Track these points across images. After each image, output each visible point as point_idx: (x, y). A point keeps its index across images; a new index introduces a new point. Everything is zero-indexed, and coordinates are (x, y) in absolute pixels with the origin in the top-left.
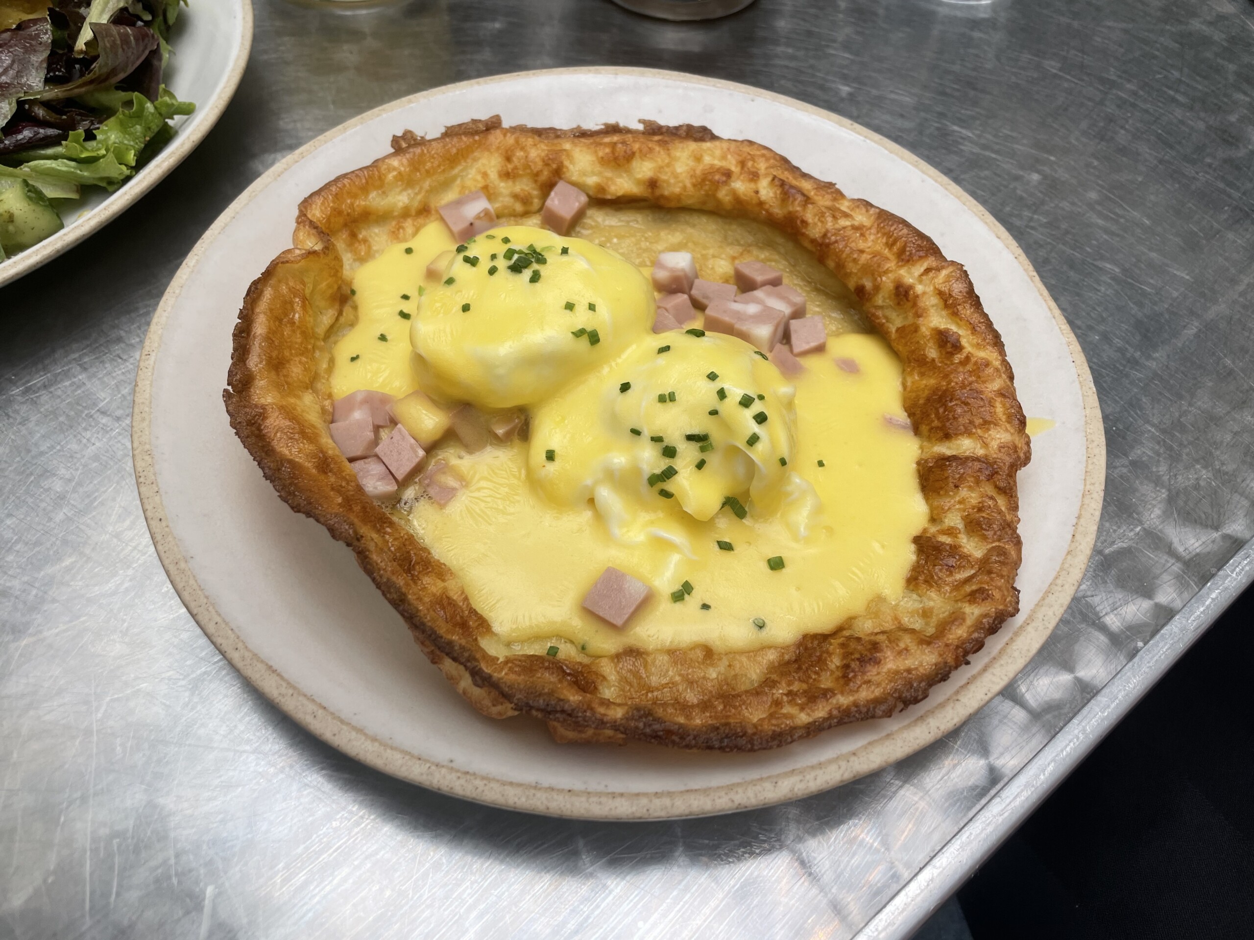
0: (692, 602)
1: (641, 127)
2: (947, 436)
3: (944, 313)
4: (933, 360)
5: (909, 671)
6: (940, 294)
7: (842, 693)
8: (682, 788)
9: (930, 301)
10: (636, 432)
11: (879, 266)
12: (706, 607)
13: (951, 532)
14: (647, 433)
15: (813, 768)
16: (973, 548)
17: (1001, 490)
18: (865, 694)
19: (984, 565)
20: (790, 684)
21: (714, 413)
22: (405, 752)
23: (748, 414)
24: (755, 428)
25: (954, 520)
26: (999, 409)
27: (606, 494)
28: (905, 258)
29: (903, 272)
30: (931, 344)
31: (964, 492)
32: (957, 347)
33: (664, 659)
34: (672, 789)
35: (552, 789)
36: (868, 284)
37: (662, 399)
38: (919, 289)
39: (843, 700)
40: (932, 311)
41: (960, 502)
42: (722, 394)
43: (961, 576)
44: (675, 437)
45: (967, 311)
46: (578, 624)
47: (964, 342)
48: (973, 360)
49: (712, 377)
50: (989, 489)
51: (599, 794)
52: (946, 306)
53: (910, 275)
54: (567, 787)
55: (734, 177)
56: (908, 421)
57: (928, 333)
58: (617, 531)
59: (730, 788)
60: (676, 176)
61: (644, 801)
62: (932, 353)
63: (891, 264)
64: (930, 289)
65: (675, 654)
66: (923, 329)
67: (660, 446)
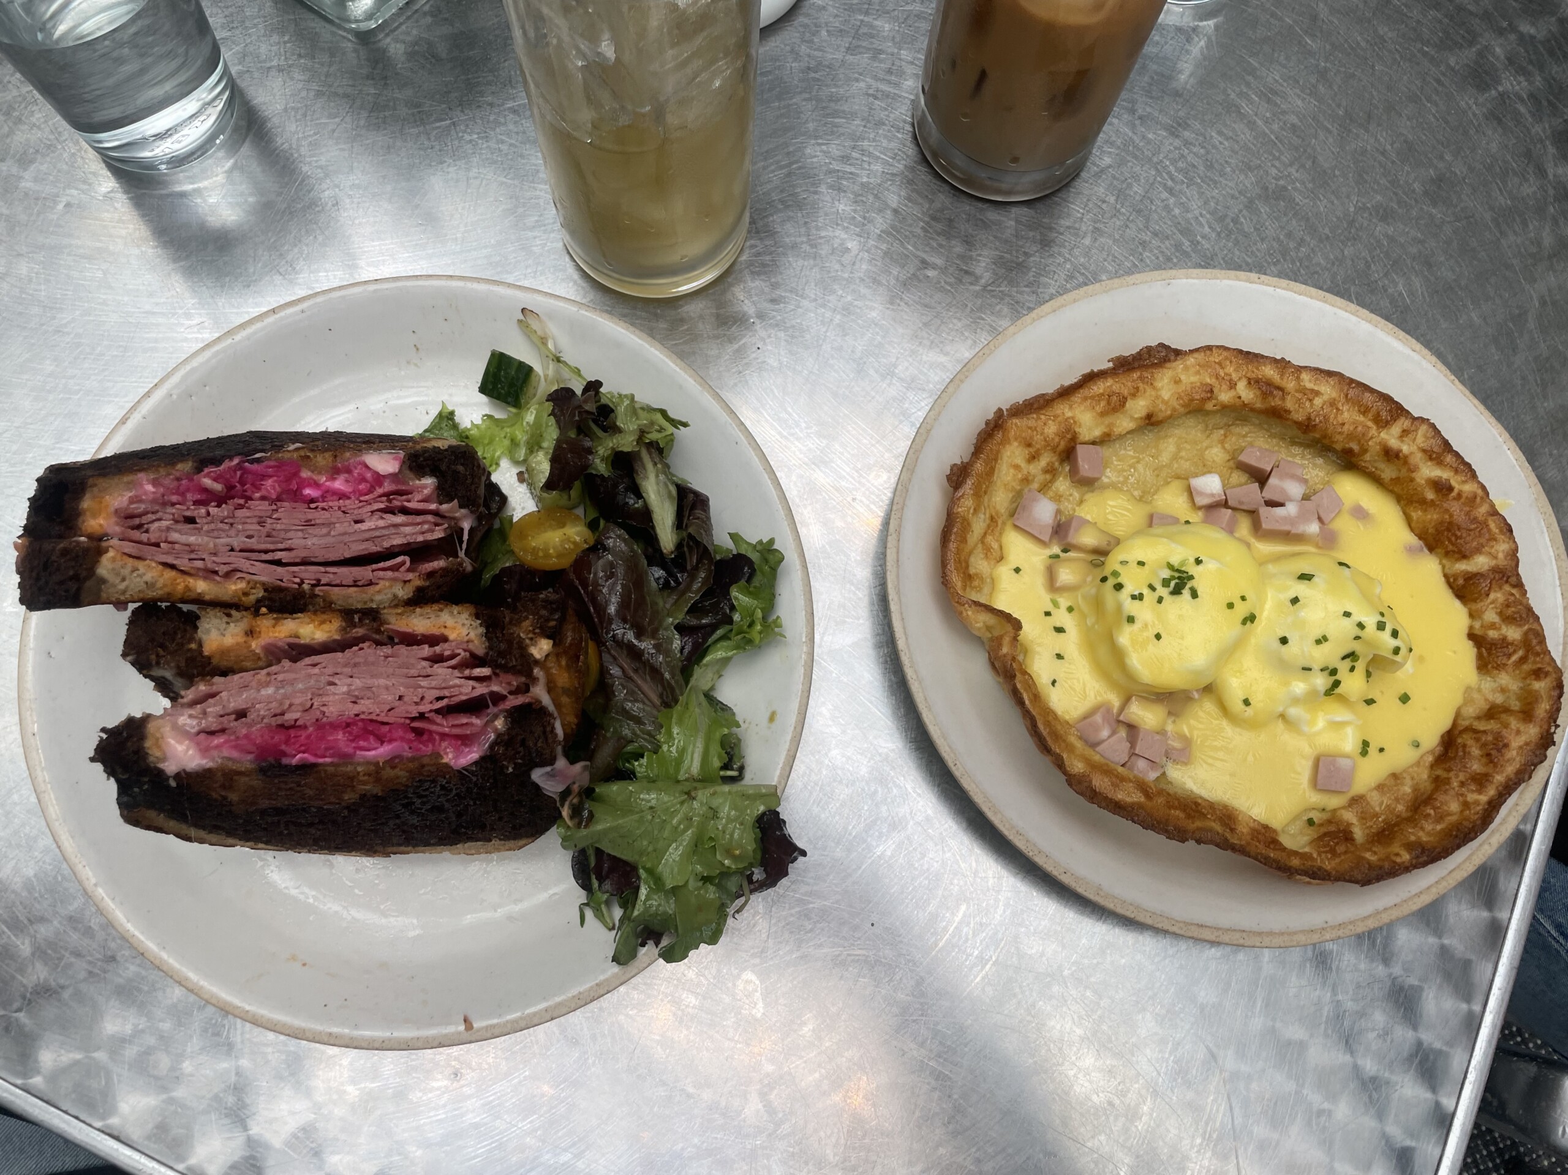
0: (1372, 750)
1: (1111, 365)
2: (1464, 556)
3: (1429, 463)
4: (1432, 500)
5: (1527, 744)
6: (1424, 451)
7: (1497, 773)
8: (1445, 872)
9: (1417, 458)
10: (1307, 669)
11: (1364, 435)
12: (1382, 750)
13: (1493, 626)
14: (1316, 667)
15: (1501, 824)
16: (1513, 633)
17: (1514, 586)
18: (1510, 770)
19: (1526, 643)
20: (1457, 776)
21: (1357, 638)
22: (1303, 932)
23: (1386, 635)
24: (1394, 643)
25: (1491, 616)
26: (1492, 526)
27: (1294, 712)
28: (1382, 423)
29: (1383, 435)
30: (1427, 489)
31: (1492, 596)
32: (1451, 489)
33: (1375, 794)
34: (1443, 875)
35: (1385, 909)
36: (1355, 447)
37: (1318, 642)
38: (1405, 449)
39: (1499, 778)
40: (1421, 465)
41: (1491, 603)
42: (1361, 626)
43: (1515, 658)
44: (1335, 662)
45: (1449, 458)
46: (1315, 799)
47: (1453, 483)
48: (1464, 495)
49: (1347, 614)
50: (1507, 588)
51: (1411, 898)
52: (1431, 459)
53: (1391, 437)
54: (1392, 903)
55: (1216, 390)
56: (1421, 542)
57: (1423, 482)
58: (1306, 729)
59: (1469, 858)
60: (1166, 403)
61: (1434, 890)
62: (1430, 495)
63: (1373, 431)
64: (1414, 448)
65: (1380, 787)
66: (1418, 480)
67: (1326, 673)
